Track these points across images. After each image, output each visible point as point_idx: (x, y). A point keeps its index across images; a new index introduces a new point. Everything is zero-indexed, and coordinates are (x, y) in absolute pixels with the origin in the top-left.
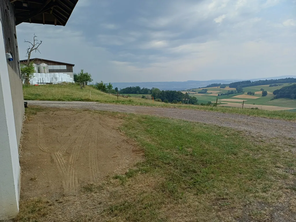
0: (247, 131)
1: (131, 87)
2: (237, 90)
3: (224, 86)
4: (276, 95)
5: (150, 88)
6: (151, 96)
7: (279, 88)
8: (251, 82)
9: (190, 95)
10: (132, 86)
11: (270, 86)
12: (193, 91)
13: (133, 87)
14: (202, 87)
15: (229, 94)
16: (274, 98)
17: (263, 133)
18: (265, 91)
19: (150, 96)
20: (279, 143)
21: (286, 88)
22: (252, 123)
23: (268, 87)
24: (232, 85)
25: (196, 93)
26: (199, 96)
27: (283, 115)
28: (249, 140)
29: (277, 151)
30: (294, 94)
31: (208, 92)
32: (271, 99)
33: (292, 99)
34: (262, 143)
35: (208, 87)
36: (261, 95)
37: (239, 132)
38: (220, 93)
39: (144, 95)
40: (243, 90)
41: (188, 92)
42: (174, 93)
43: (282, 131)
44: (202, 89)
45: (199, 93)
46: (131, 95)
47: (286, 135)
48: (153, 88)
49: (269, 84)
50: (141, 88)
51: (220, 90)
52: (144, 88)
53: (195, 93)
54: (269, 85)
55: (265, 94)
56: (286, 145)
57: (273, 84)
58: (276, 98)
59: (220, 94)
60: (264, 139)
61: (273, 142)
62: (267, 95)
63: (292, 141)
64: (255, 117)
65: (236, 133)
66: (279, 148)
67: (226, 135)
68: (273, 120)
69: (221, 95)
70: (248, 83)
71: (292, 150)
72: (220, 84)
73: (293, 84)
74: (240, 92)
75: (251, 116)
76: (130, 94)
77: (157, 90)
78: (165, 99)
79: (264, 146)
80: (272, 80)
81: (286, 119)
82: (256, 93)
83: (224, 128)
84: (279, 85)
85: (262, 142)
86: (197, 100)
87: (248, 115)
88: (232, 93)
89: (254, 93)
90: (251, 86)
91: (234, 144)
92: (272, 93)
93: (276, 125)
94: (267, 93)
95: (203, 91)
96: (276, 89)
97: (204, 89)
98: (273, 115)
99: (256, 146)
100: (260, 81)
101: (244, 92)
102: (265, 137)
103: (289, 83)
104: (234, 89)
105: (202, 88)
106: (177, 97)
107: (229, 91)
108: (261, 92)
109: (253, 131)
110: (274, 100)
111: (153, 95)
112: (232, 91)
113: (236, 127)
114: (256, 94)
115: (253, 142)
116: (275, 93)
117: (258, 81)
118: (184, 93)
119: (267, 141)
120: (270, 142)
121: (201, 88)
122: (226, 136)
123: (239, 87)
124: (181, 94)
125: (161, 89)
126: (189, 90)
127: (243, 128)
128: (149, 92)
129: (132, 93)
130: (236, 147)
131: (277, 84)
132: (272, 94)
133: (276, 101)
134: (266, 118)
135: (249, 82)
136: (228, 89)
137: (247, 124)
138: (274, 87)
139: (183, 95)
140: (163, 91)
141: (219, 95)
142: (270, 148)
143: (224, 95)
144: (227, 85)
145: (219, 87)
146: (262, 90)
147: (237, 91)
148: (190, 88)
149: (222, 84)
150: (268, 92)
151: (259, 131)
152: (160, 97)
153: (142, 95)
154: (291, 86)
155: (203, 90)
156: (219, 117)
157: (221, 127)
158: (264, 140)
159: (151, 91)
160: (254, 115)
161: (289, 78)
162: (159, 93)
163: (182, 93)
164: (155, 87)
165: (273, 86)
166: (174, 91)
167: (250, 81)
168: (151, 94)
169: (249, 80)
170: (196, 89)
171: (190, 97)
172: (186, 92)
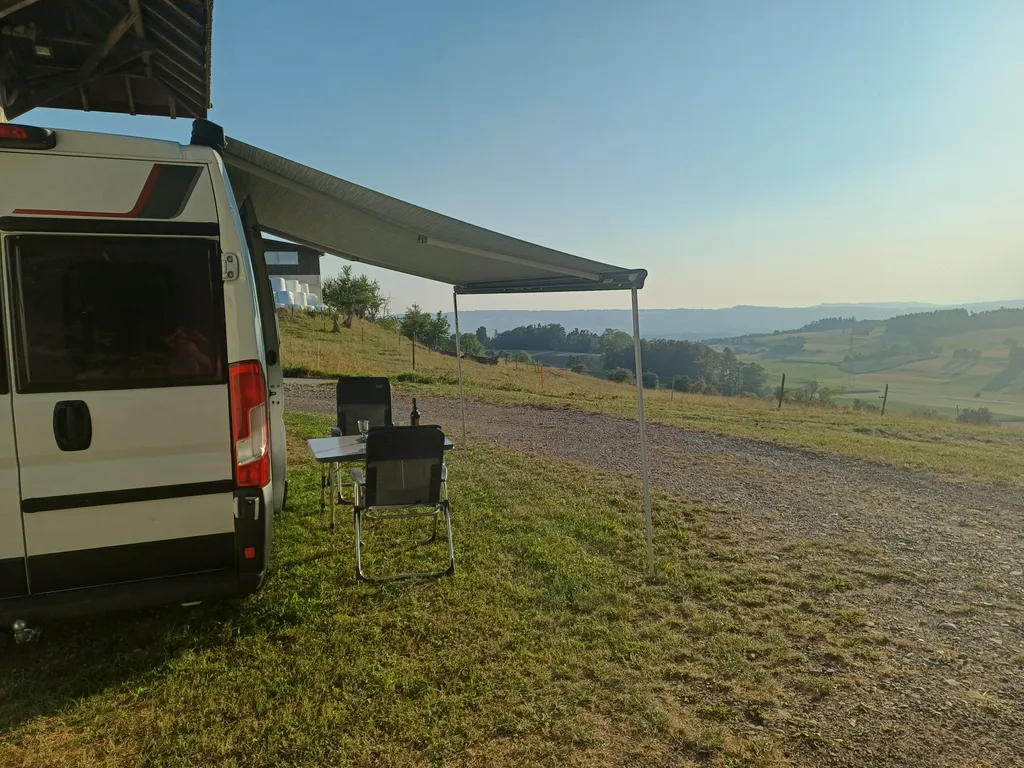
3: (866, 327)
5: (599, 331)
6: (601, 358)
8: (970, 314)
9: (740, 358)
10: (535, 323)
12: (751, 344)
13: (539, 325)
14: (786, 328)
15: (886, 358)
18: (1020, 349)
25: (764, 351)
31: (806, 346)
35: (807, 328)
36: (1006, 362)
38: (850, 350)
41: (732, 349)
44: (786, 336)
45: (774, 350)
48: (607, 330)
51: (852, 342)
52: (577, 329)
59: (851, 357)
69: (856, 358)
72: (853, 320)
77: (620, 336)
82: (986, 354)
88: (895, 351)
89: (979, 353)
95: (790, 344)
97: (792, 335)
100: (1002, 310)
101: (943, 351)
105: (787, 333)
108: (1004, 352)
112: (894, 346)
114: (986, 359)
117: (994, 312)
118: (719, 349)
121: (784, 332)
124: (707, 354)
126: (739, 341)
128: (594, 344)
129: (534, 347)
135: (959, 314)
136: (880, 336)
139: (716, 356)
141: (847, 359)
143: (865, 358)
144: (878, 323)
145: (849, 331)
146: (1009, 343)
148: (744, 334)
153: (567, 354)
155: (789, 339)
159: (601, 340)
163: (709, 351)
164: (616, 328)
166: (681, 343)
167: (964, 311)
168: (599, 350)
170: (764, 335)
171: (741, 364)
172: (724, 347)
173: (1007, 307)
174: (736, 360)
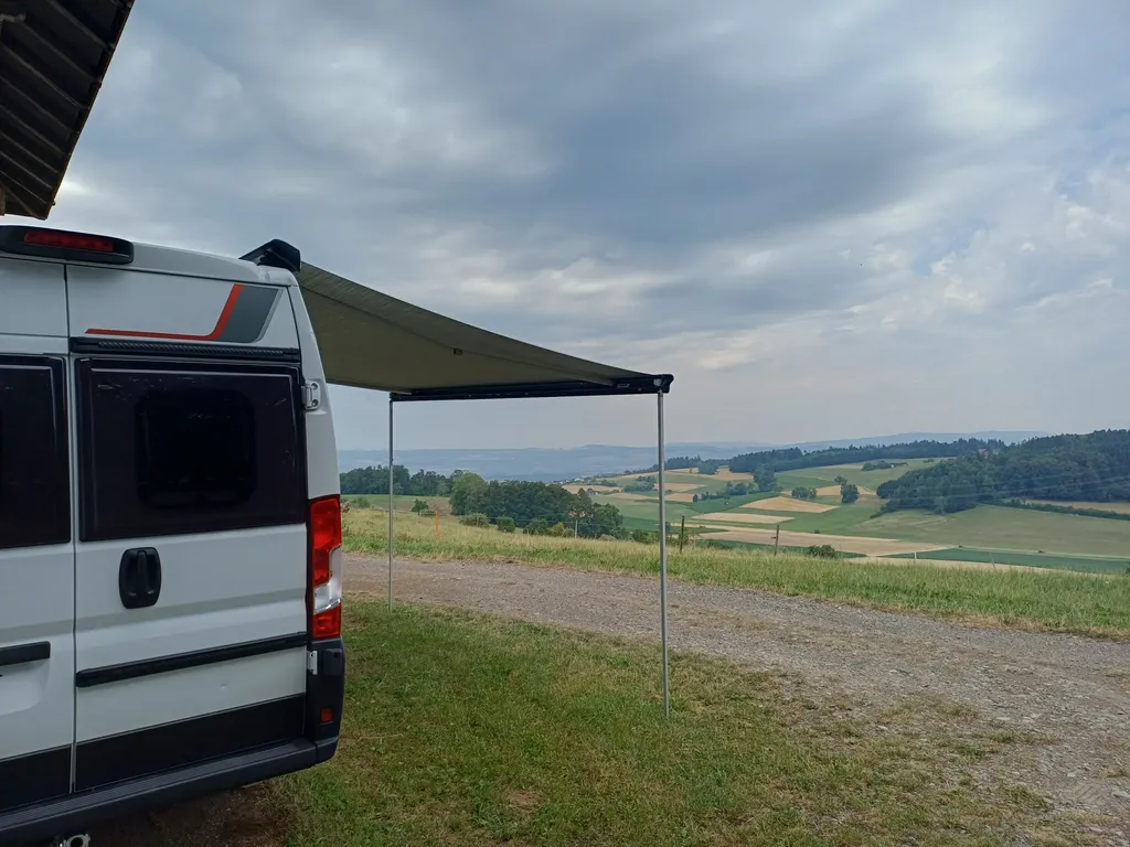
0: (784, 676)
1: (370, 468)
2: (756, 481)
3: (711, 467)
4: (887, 501)
5: (447, 472)
6: (450, 502)
7: (895, 473)
8: (804, 454)
9: (595, 499)
10: (374, 465)
11: (865, 469)
12: (604, 484)
13: (379, 466)
14: (637, 468)
15: (733, 497)
16: (882, 508)
17: (852, 686)
18: (850, 486)
19: (443, 502)
20: (917, 736)
21: (916, 474)
22: (808, 633)
23: (858, 470)
24: (742, 463)
25: (618, 491)
26: (627, 503)
27: (920, 591)
28: (795, 723)
29: (911, 789)
30: (944, 495)
31: (656, 486)
32: (874, 513)
33: (939, 513)
34: (847, 741)
35: (656, 468)
36: (839, 500)
37: (756, 680)
38: (699, 490)
39: (421, 499)
40: (775, 480)
41: (586, 488)
42: (537, 491)
43: (923, 668)
44: (638, 476)
45: (627, 490)
46: (369, 498)
47: (940, 689)
48: (456, 471)
49: (861, 461)
50: (412, 473)
51: (700, 481)
52: (422, 471)
53: (611, 489)
54: (860, 466)
55: (850, 495)
56: (947, 749)
57: (874, 462)
58: (889, 509)
59: (700, 496)
60: (857, 714)
61: (893, 732)
62: (857, 498)
63: (966, 720)
64: (817, 600)
65: (743, 688)
66: (923, 767)
67: (700, 698)
68: (884, 615)
69: (704, 498)
70: (793, 458)
71: (975, 775)
72: (699, 459)
73: (937, 460)
74: (767, 488)
75: (801, 599)
76: (366, 492)
77: (471, 477)
78: (501, 514)
79: (856, 761)
80: (871, 447)
81: (934, 610)
82: (821, 492)
83: (695, 661)
84: (895, 465)
85: (850, 734)
86: (622, 517)
87: (789, 595)
88: (740, 491)
89: (815, 492)
90: (803, 466)
91: (729, 754)
92: (875, 493)
93: (900, 642)
94: (856, 492)
95: (640, 484)
96: (886, 480)
97: (643, 475)
98: (882, 590)
99: (825, 762)
100: (831, 449)
101: (782, 489)
102: (862, 704)
103: (927, 459)
104: (747, 478)
105: (638, 472)
106: (547, 507)
107: (729, 484)
108: (836, 490)
109: (814, 672)
110: (884, 516)
111: (456, 498)
112: (738, 485)
113: (745, 655)
114: (822, 497)
115: (812, 736)
116: (883, 491)
117: (824, 451)
118: (573, 490)
119: (867, 727)
120: (882, 731)
121: (635, 472)
122: (700, 708)
123: (764, 471)
124: (562, 495)
125: (489, 474)
126: (593, 481)
127: (771, 658)
128: (442, 487)
129: (376, 491)
130: (739, 769)
131: (887, 461)
132: (873, 497)
133: (890, 520)
134: (857, 607)
135: (793, 453)
136: (724, 475)
137: (786, 639)
138: (878, 471)
139: (572, 497)
140: (495, 484)
141: (695, 498)
142: (882, 770)
143: (712, 498)
144: (722, 463)
145: (696, 470)
146: (839, 481)
147: (756, 485)
148: (596, 474)
149: (704, 459)
150: (860, 490)
151: (832, 674)
152: (482, 509)
153: (414, 498)
154: (931, 469)
155: (640, 479)
156: (678, 603)
157: (679, 658)
158: (858, 724)
159: (450, 482)
160: (815, 595)
161: (925, 443)
162: (479, 493)
163: (564, 492)
164: (465, 469)
165: (874, 468)
166: (534, 485)
167: (798, 451)
168: (448, 493)
169: (794, 447)
170: (615, 476)
171: (596, 505)
172: (578, 488)
173: (834, 446)
174: (591, 501)
